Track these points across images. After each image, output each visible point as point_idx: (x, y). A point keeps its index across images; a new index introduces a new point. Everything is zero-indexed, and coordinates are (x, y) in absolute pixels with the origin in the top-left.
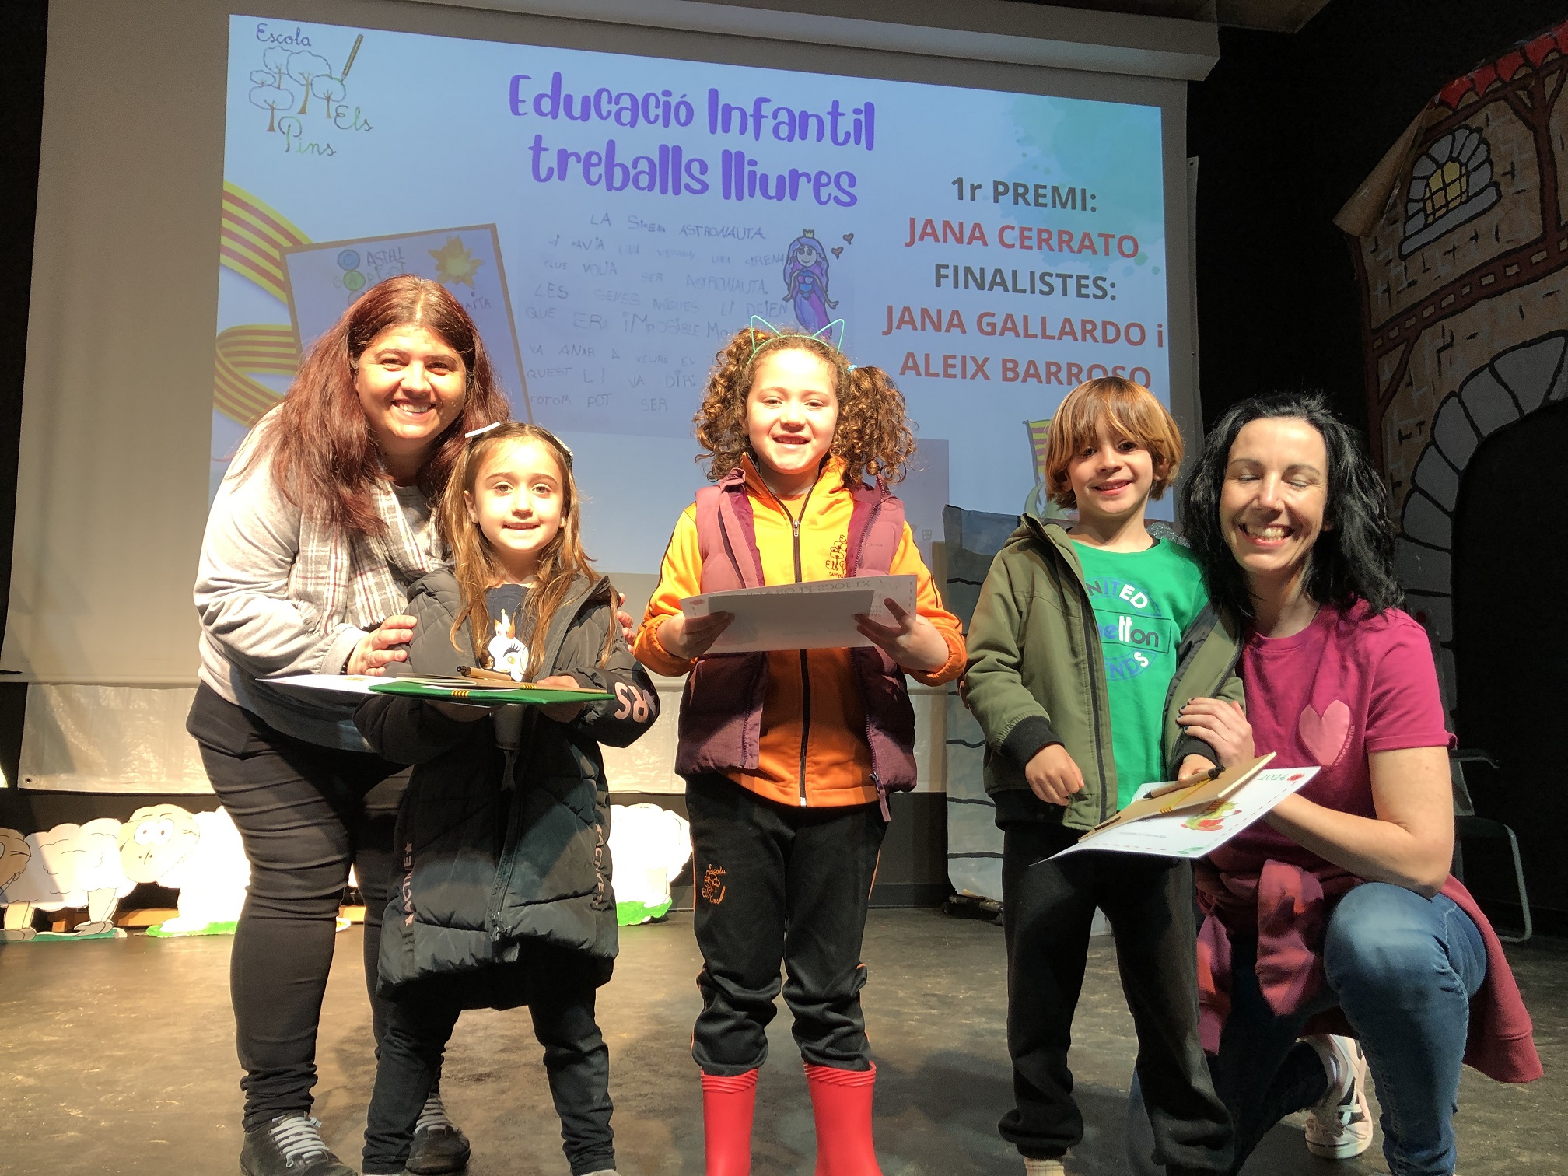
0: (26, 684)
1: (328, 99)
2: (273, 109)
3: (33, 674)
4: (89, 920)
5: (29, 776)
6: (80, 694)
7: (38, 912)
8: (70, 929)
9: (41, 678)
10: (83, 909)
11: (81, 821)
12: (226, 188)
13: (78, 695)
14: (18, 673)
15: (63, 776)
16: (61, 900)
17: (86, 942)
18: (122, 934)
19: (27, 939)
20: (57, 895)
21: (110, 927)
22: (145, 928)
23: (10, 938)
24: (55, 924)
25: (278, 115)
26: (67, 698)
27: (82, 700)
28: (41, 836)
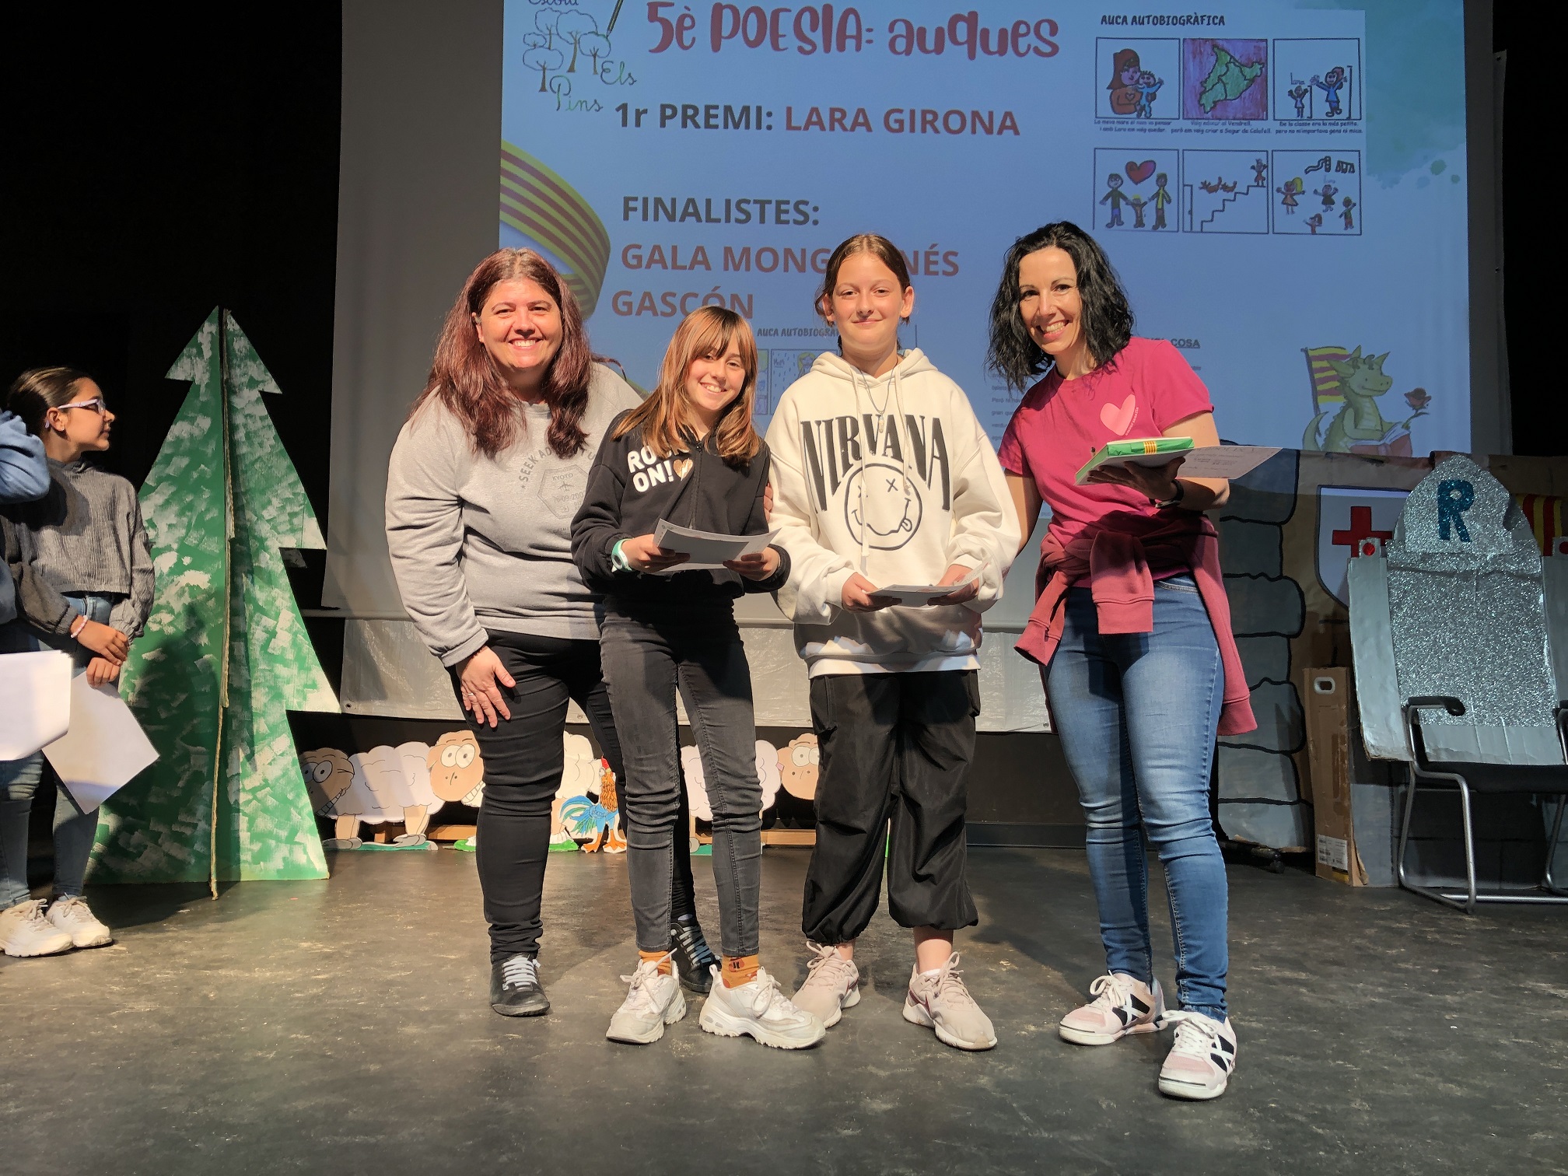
0: (344, 619)
1: (595, 56)
2: (544, 69)
3: (349, 610)
4: (405, 833)
5: (349, 702)
6: (388, 628)
7: (363, 824)
8: (390, 840)
9: (356, 614)
10: (400, 823)
11: (395, 744)
12: (503, 147)
13: (387, 629)
14: (337, 609)
15: (377, 703)
16: (381, 814)
17: (402, 851)
18: (434, 847)
19: (355, 847)
20: (377, 809)
21: (423, 840)
22: (453, 842)
23: (341, 847)
24: (377, 836)
25: (549, 75)
26: (378, 632)
27: (391, 634)
28: (362, 756)
